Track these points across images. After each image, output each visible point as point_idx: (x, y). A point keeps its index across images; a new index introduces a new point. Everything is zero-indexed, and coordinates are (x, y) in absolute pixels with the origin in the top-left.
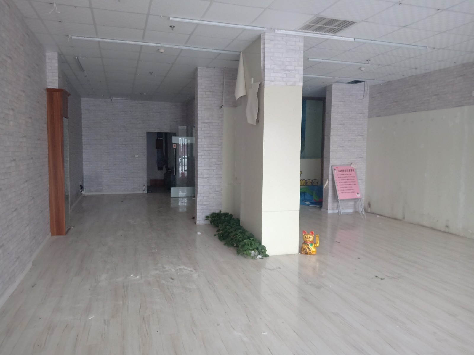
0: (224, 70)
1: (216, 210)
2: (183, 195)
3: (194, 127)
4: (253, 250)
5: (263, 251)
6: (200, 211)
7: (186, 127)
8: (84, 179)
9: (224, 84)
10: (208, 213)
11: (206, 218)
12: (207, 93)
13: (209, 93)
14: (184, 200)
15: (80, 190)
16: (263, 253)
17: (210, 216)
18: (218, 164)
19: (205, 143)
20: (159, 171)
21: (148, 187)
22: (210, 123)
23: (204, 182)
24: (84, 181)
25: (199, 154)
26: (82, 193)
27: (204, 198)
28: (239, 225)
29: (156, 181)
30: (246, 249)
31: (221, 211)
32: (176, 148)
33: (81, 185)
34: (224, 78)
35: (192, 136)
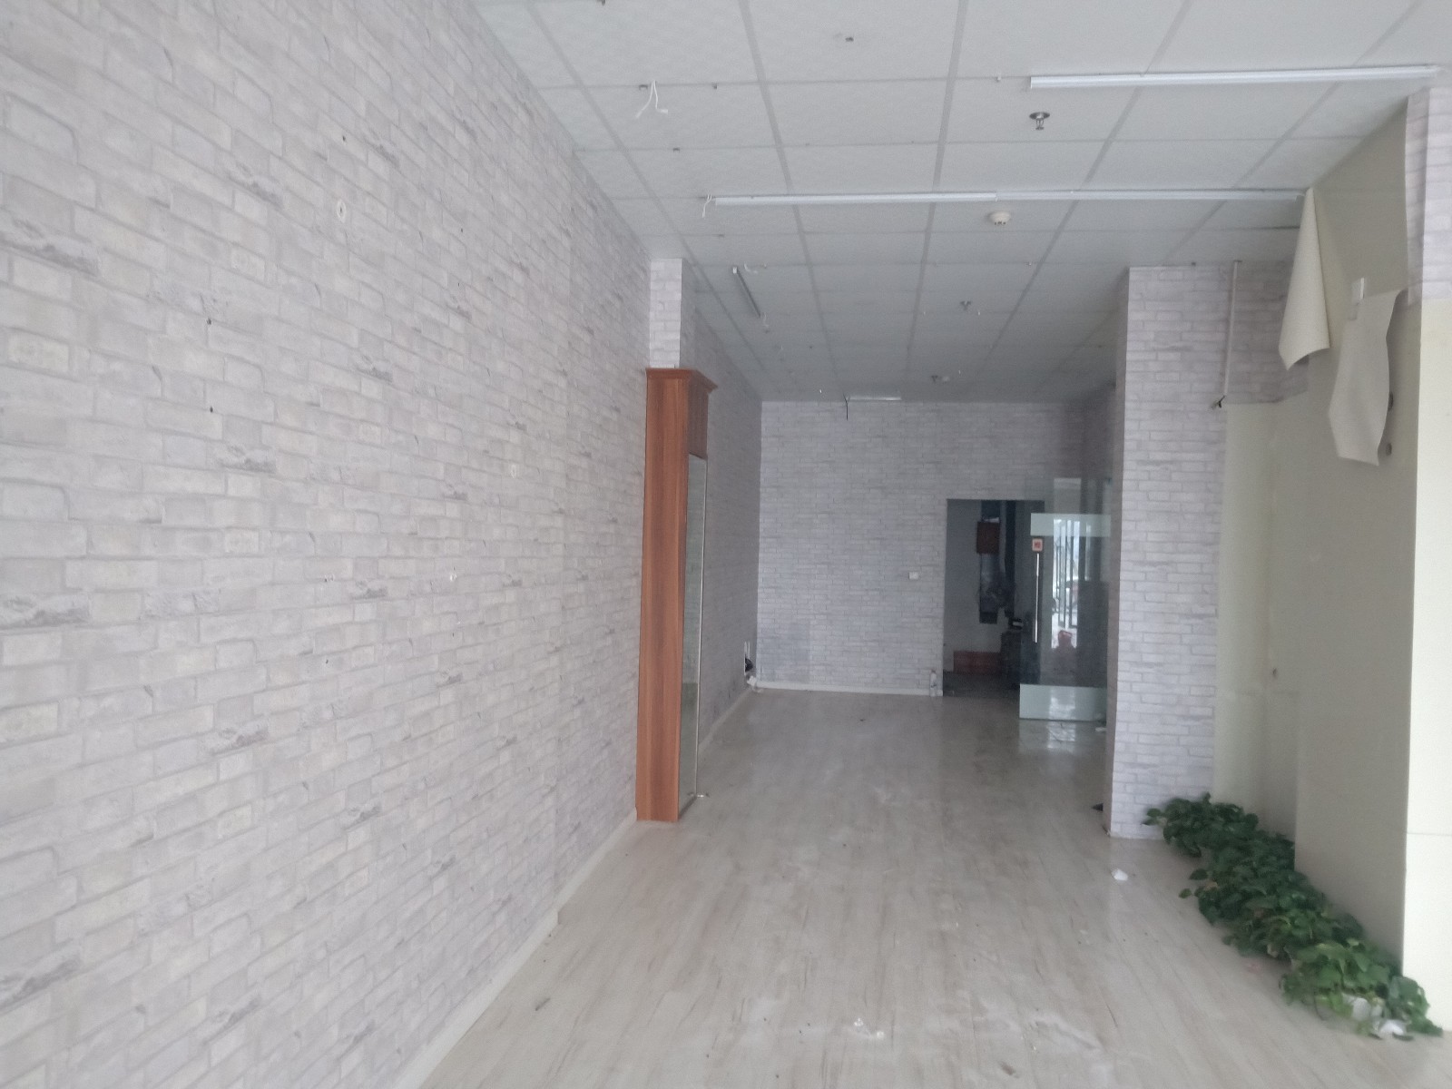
0: (1232, 271)
1: (1188, 787)
2: (1063, 713)
3: (1109, 480)
4: (1361, 991)
5: (1410, 1003)
6: (1125, 787)
7: (1078, 481)
8: (758, 641)
9: (1232, 322)
10: (1157, 799)
11: (1146, 817)
12: (1162, 356)
13: (1172, 356)
14: (1065, 733)
15: (745, 674)
16: (1408, 1011)
17: (1163, 811)
18: (1200, 616)
19: (1151, 537)
20: (986, 625)
21: (945, 673)
22: (1171, 462)
23: (1143, 682)
24: (759, 646)
25: (1123, 575)
26: (748, 682)
27: (1143, 739)
28: (1291, 866)
29: (972, 656)
30: (1327, 984)
31: (1207, 796)
32: (1041, 553)
33: (749, 658)
34: (1230, 299)
35: (1098, 510)
